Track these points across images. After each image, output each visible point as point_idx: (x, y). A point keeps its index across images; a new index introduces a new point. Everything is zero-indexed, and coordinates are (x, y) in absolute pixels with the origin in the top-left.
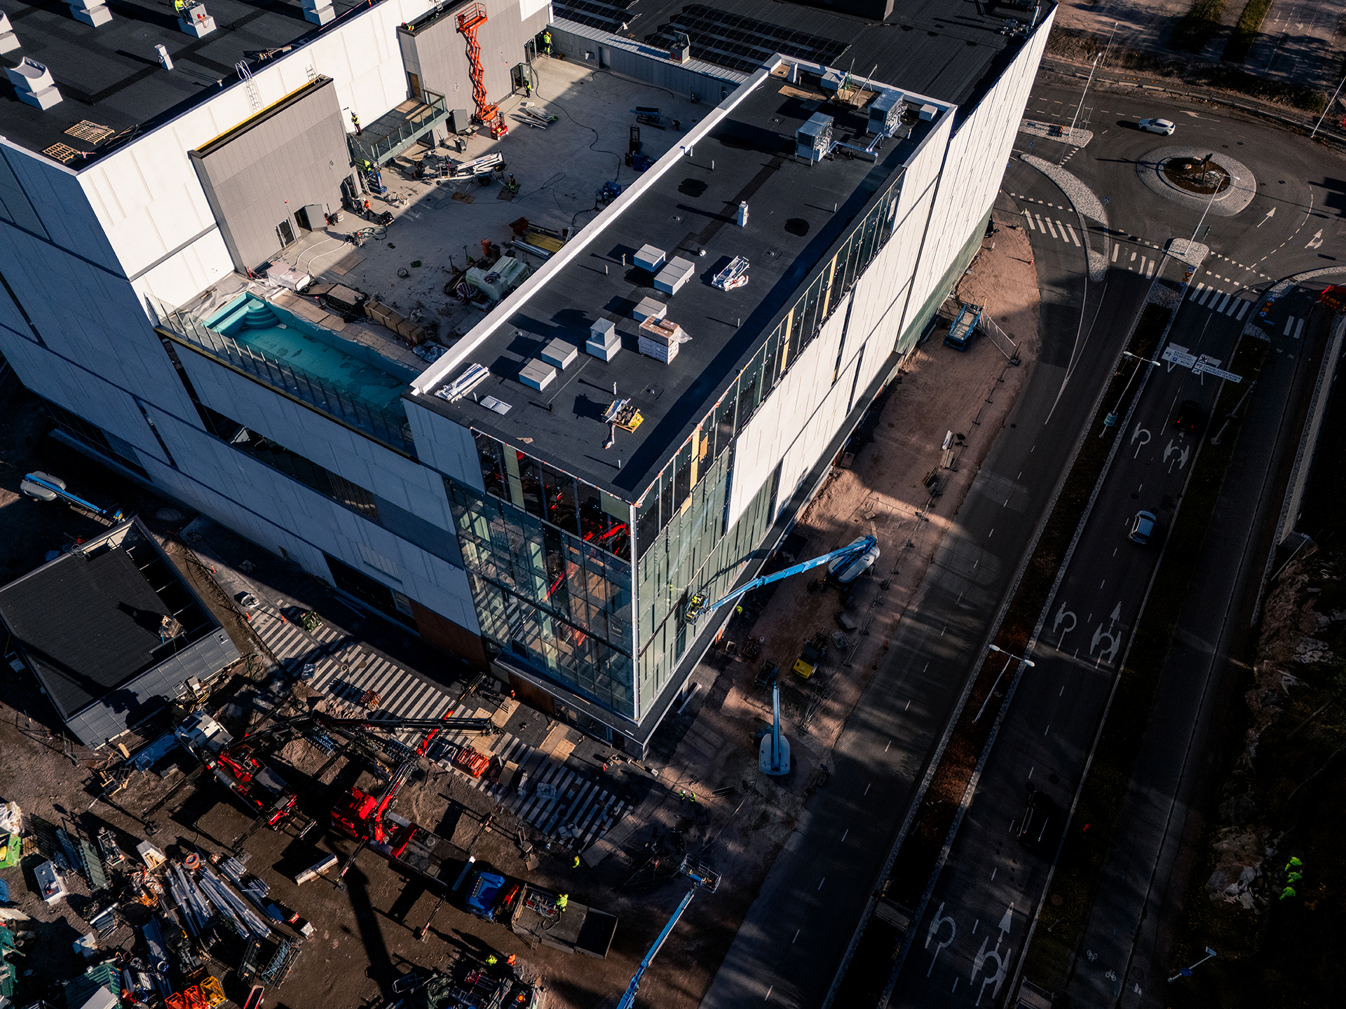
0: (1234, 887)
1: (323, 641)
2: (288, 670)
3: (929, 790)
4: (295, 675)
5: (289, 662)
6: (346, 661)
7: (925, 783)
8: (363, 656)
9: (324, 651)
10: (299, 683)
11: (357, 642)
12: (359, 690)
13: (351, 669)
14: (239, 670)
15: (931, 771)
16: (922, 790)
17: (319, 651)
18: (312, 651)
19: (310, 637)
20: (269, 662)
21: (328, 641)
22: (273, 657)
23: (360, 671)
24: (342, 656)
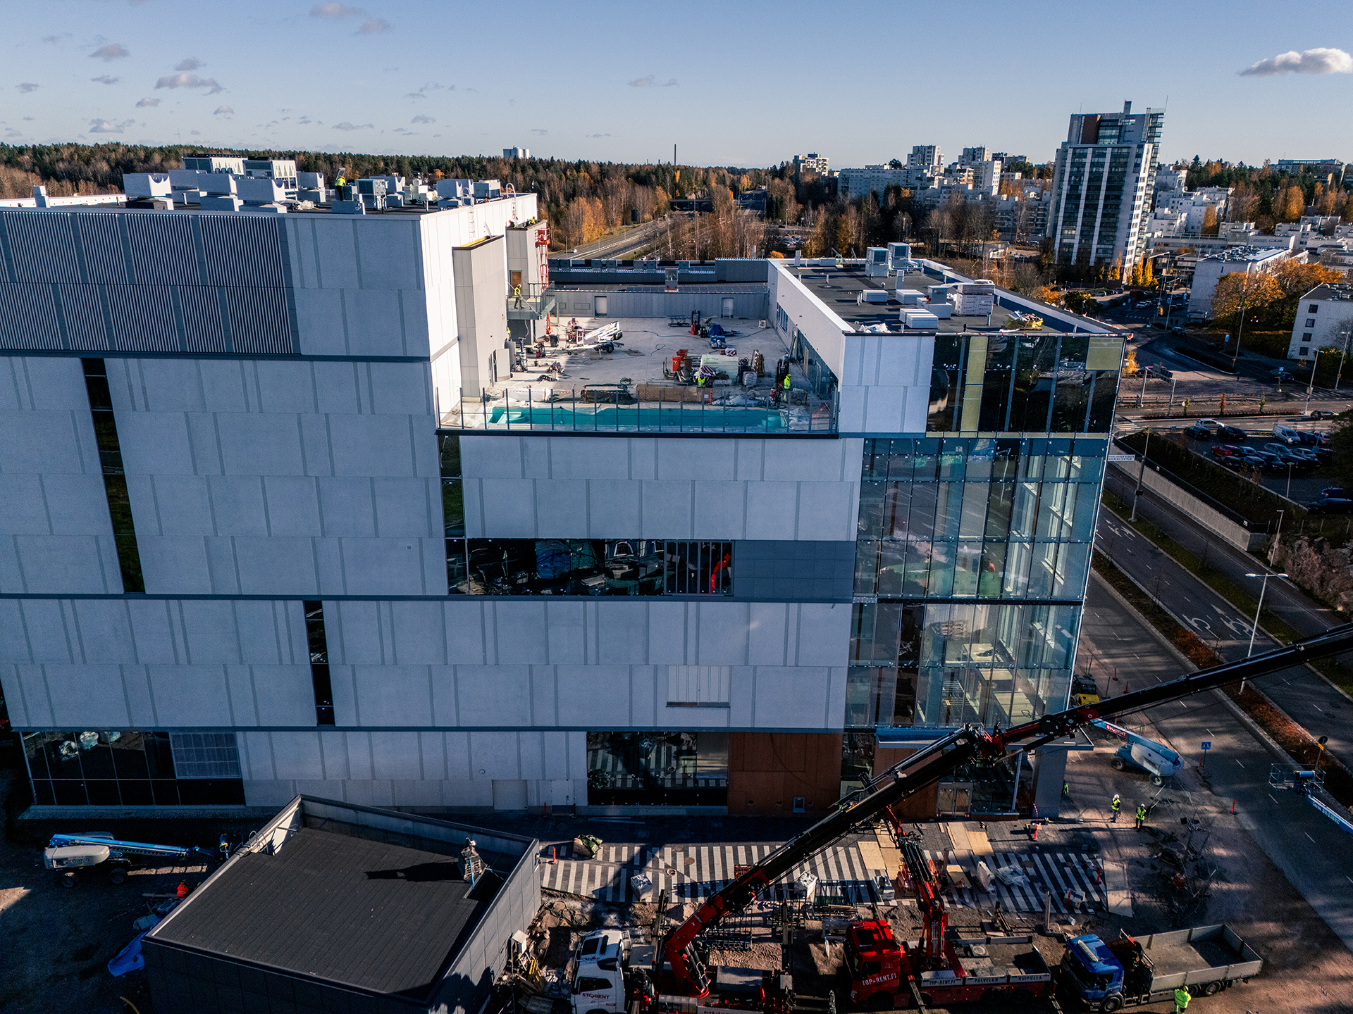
1: (618, 861)
2: (609, 899)
3: (1279, 743)
4: (622, 900)
5: (602, 892)
6: (667, 866)
7: (1271, 741)
8: (680, 856)
9: (632, 867)
10: (637, 906)
11: (660, 846)
12: (713, 883)
13: (680, 868)
14: (549, 921)
15: (1262, 733)
16: (1277, 747)
17: (624, 872)
18: (617, 875)
19: (599, 863)
20: (578, 905)
21: (625, 858)
22: (576, 896)
23: (693, 867)
24: (656, 864)
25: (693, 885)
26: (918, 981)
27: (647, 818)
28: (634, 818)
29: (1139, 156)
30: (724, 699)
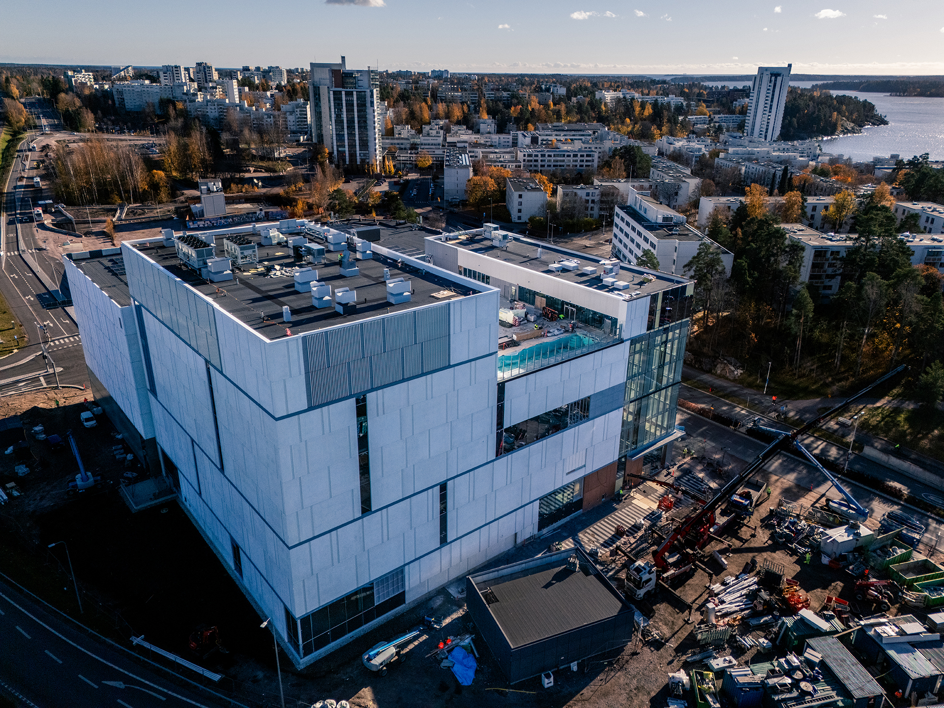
0: (736, 373)
6: (588, 541)
8: (586, 535)
10: (599, 558)
11: (577, 535)
12: (610, 538)
13: (594, 539)
24: (584, 542)
25: (605, 542)
26: (711, 533)
27: (559, 528)
28: (555, 530)
29: (372, 96)
30: (583, 464)
